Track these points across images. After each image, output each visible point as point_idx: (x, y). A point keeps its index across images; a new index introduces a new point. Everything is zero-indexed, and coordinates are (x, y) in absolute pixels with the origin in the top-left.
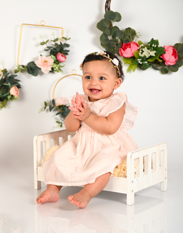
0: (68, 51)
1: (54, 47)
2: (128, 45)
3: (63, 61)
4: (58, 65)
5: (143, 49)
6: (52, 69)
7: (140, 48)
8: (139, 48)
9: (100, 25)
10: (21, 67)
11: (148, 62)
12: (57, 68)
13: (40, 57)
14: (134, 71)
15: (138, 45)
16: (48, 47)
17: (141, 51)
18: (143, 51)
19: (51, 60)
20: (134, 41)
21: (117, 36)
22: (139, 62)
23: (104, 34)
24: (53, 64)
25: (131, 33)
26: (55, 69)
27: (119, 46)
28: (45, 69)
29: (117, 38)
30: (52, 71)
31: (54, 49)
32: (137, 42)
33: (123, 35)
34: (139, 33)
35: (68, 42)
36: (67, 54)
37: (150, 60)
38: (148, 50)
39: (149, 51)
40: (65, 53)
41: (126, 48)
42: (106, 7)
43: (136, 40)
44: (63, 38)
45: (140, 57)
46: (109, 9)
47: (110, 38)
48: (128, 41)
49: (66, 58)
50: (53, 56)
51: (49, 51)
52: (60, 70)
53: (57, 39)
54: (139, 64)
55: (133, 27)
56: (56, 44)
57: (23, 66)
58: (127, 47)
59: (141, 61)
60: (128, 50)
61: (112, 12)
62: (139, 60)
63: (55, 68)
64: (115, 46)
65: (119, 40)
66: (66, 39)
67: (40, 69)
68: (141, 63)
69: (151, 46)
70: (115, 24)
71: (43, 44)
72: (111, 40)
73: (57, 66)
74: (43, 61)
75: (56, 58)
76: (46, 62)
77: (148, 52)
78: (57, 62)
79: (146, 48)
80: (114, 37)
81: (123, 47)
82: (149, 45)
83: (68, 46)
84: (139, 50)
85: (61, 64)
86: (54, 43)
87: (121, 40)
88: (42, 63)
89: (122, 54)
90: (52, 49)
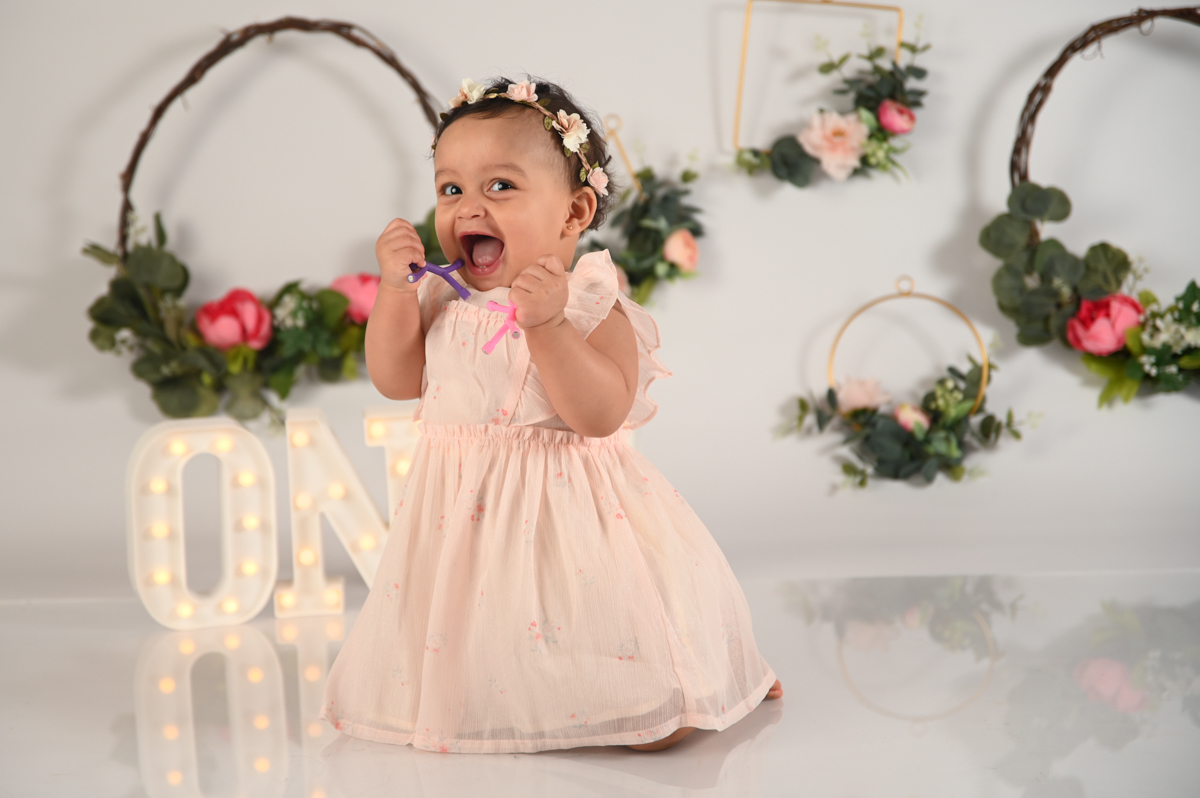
0: (921, 93)
1: (872, 79)
2: (1102, 308)
3: (904, 132)
4: (885, 146)
5: (1159, 323)
6: (865, 161)
7: (1146, 320)
8: (1142, 318)
9: (994, 237)
10: (748, 157)
11: (1181, 370)
12: (881, 154)
13: (816, 120)
14: (1126, 400)
15: (1141, 307)
16: (847, 81)
17: (1149, 330)
18: (1156, 329)
19: (858, 126)
20: (1125, 290)
21: (1058, 276)
22: (1147, 368)
23: (1008, 269)
24: (864, 140)
25: (1110, 262)
26: (873, 161)
27: (1069, 309)
28: (836, 162)
29: (1057, 282)
30: (865, 166)
31: (871, 87)
32: (1135, 297)
33: (1082, 270)
34: (1141, 260)
35: (920, 61)
36: (918, 104)
37: (1185, 362)
38: (1174, 327)
39: (1183, 329)
40: (911, 102)
41: (1092, 320)
42: (1015, 166)
43: (1130, 287)
44: (903, 45)
45: (1146, 350)
46: (1024, 177)
47: (1032, 282)
48: (1099, 290)
49: (912, 118)
50: (865, 114)
51: (852, 96)
52: (894, 163)
53: (879, 52)
54: (1147, 377)
55: (1117, 241)
56: (877, 70)
57: (756, 153)
58: (1097, 316)
59: (1153, 365)
60: (1101, 326)
61: (1036, 188)
62: (1147, 363)
63: (874, 154)
64: (1052, 310)
65: (1066, 292)
66: (913, 49)
67: (816, 161)
68: (1154, 372)
69: (1187, 309)
70: (1047, 230)
71: (827, 68)
72: (1034, 292)
73: (880, 147)
74: (829, 132)
75: (878, 118)
76: (838, 133)
77: (1177, 331)
78: (881, 133)
79: (1169, 318)
80: (1046, 278)
81: (1084, 312)
82: (1181, 305)
83: (920, 73)
84: (1142, 326)
85: (895, 142)
86: (867, 65)
87: (1075, 290)
88: (826, 138)
89: (1078, 341)
90: (862, 87)
